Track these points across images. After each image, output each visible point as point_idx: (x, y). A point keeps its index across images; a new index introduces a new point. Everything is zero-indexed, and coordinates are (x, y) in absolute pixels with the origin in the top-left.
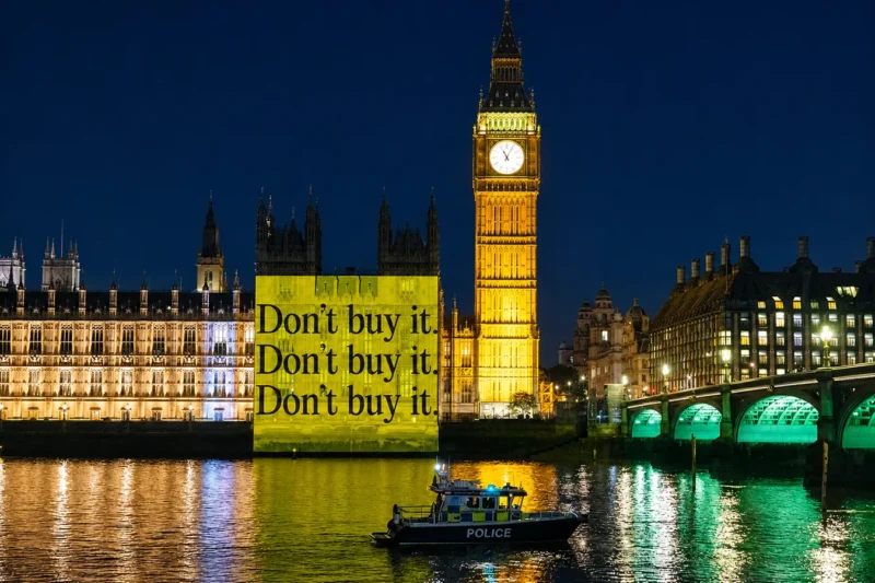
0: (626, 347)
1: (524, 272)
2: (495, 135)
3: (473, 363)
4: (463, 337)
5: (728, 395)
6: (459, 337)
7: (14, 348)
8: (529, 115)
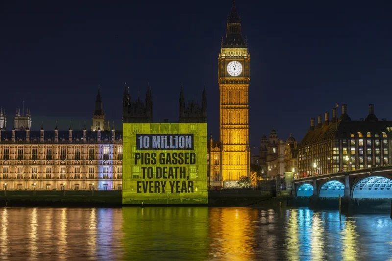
0: (286, 155)
1: (242, 121)
2: (229, 59)
3: (220, 163)
4: (215, 151)
5: (348, 176)
6: (213, 151)
7: (11, 157)
8: (245, 49)
